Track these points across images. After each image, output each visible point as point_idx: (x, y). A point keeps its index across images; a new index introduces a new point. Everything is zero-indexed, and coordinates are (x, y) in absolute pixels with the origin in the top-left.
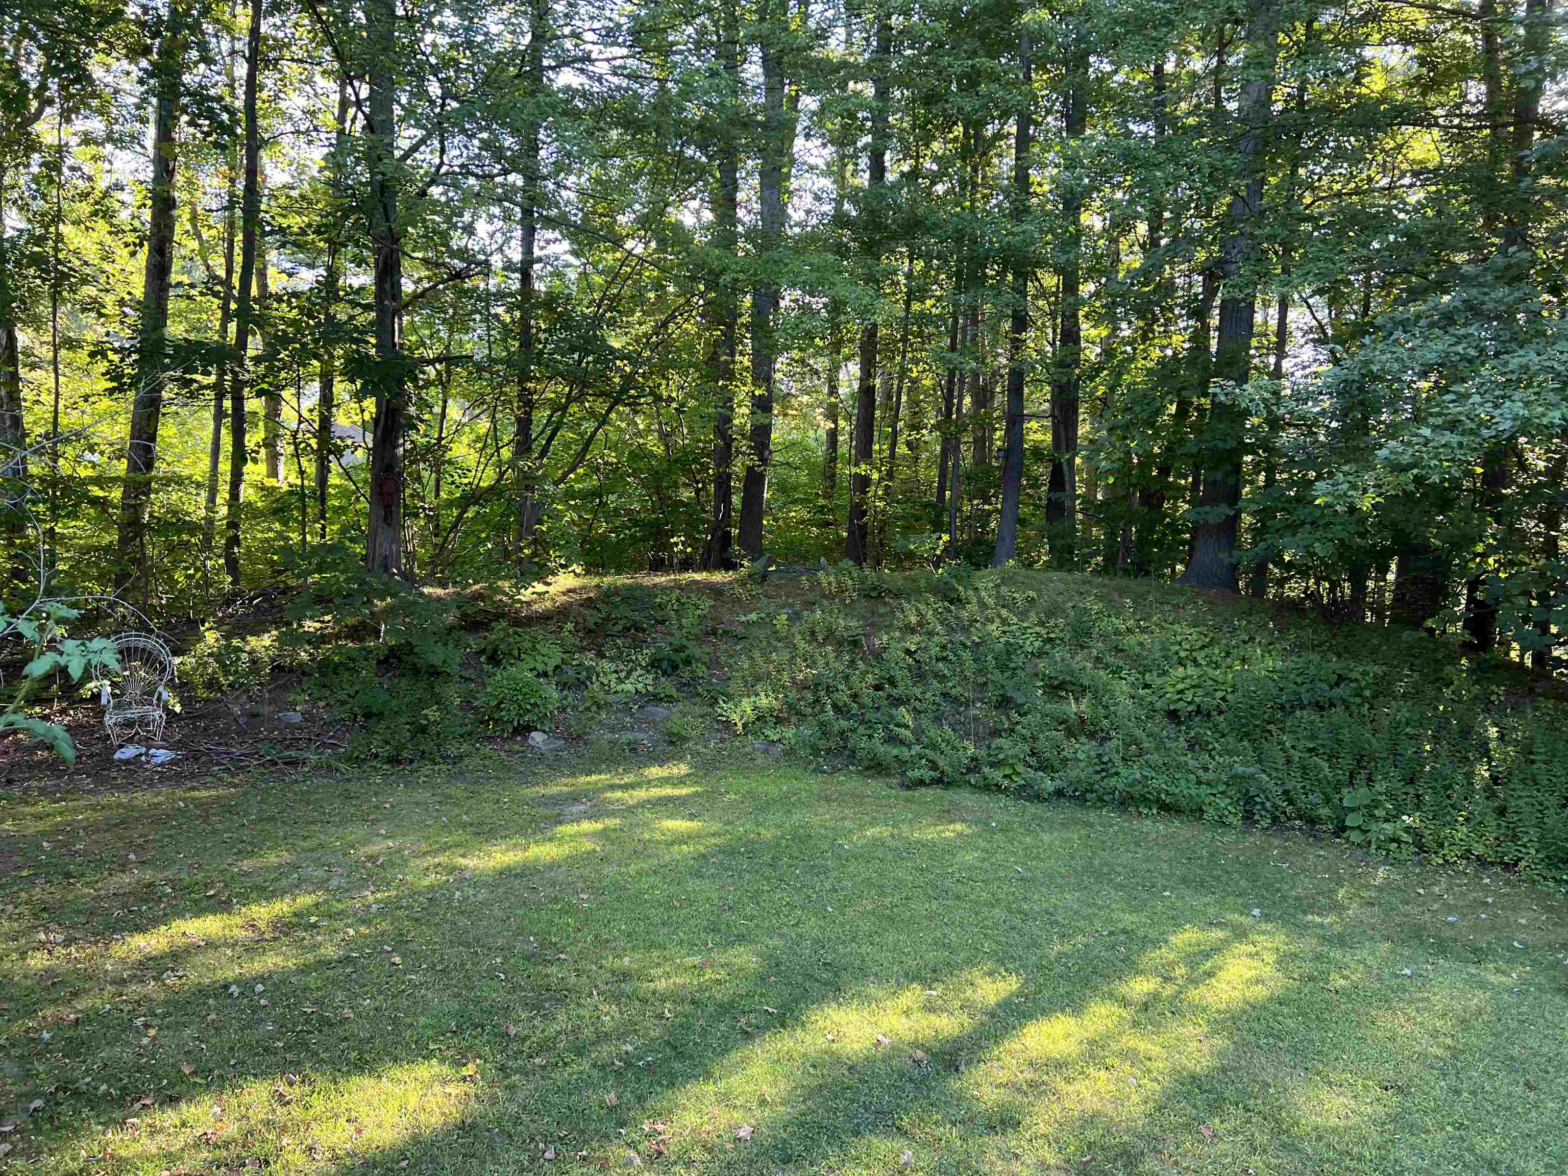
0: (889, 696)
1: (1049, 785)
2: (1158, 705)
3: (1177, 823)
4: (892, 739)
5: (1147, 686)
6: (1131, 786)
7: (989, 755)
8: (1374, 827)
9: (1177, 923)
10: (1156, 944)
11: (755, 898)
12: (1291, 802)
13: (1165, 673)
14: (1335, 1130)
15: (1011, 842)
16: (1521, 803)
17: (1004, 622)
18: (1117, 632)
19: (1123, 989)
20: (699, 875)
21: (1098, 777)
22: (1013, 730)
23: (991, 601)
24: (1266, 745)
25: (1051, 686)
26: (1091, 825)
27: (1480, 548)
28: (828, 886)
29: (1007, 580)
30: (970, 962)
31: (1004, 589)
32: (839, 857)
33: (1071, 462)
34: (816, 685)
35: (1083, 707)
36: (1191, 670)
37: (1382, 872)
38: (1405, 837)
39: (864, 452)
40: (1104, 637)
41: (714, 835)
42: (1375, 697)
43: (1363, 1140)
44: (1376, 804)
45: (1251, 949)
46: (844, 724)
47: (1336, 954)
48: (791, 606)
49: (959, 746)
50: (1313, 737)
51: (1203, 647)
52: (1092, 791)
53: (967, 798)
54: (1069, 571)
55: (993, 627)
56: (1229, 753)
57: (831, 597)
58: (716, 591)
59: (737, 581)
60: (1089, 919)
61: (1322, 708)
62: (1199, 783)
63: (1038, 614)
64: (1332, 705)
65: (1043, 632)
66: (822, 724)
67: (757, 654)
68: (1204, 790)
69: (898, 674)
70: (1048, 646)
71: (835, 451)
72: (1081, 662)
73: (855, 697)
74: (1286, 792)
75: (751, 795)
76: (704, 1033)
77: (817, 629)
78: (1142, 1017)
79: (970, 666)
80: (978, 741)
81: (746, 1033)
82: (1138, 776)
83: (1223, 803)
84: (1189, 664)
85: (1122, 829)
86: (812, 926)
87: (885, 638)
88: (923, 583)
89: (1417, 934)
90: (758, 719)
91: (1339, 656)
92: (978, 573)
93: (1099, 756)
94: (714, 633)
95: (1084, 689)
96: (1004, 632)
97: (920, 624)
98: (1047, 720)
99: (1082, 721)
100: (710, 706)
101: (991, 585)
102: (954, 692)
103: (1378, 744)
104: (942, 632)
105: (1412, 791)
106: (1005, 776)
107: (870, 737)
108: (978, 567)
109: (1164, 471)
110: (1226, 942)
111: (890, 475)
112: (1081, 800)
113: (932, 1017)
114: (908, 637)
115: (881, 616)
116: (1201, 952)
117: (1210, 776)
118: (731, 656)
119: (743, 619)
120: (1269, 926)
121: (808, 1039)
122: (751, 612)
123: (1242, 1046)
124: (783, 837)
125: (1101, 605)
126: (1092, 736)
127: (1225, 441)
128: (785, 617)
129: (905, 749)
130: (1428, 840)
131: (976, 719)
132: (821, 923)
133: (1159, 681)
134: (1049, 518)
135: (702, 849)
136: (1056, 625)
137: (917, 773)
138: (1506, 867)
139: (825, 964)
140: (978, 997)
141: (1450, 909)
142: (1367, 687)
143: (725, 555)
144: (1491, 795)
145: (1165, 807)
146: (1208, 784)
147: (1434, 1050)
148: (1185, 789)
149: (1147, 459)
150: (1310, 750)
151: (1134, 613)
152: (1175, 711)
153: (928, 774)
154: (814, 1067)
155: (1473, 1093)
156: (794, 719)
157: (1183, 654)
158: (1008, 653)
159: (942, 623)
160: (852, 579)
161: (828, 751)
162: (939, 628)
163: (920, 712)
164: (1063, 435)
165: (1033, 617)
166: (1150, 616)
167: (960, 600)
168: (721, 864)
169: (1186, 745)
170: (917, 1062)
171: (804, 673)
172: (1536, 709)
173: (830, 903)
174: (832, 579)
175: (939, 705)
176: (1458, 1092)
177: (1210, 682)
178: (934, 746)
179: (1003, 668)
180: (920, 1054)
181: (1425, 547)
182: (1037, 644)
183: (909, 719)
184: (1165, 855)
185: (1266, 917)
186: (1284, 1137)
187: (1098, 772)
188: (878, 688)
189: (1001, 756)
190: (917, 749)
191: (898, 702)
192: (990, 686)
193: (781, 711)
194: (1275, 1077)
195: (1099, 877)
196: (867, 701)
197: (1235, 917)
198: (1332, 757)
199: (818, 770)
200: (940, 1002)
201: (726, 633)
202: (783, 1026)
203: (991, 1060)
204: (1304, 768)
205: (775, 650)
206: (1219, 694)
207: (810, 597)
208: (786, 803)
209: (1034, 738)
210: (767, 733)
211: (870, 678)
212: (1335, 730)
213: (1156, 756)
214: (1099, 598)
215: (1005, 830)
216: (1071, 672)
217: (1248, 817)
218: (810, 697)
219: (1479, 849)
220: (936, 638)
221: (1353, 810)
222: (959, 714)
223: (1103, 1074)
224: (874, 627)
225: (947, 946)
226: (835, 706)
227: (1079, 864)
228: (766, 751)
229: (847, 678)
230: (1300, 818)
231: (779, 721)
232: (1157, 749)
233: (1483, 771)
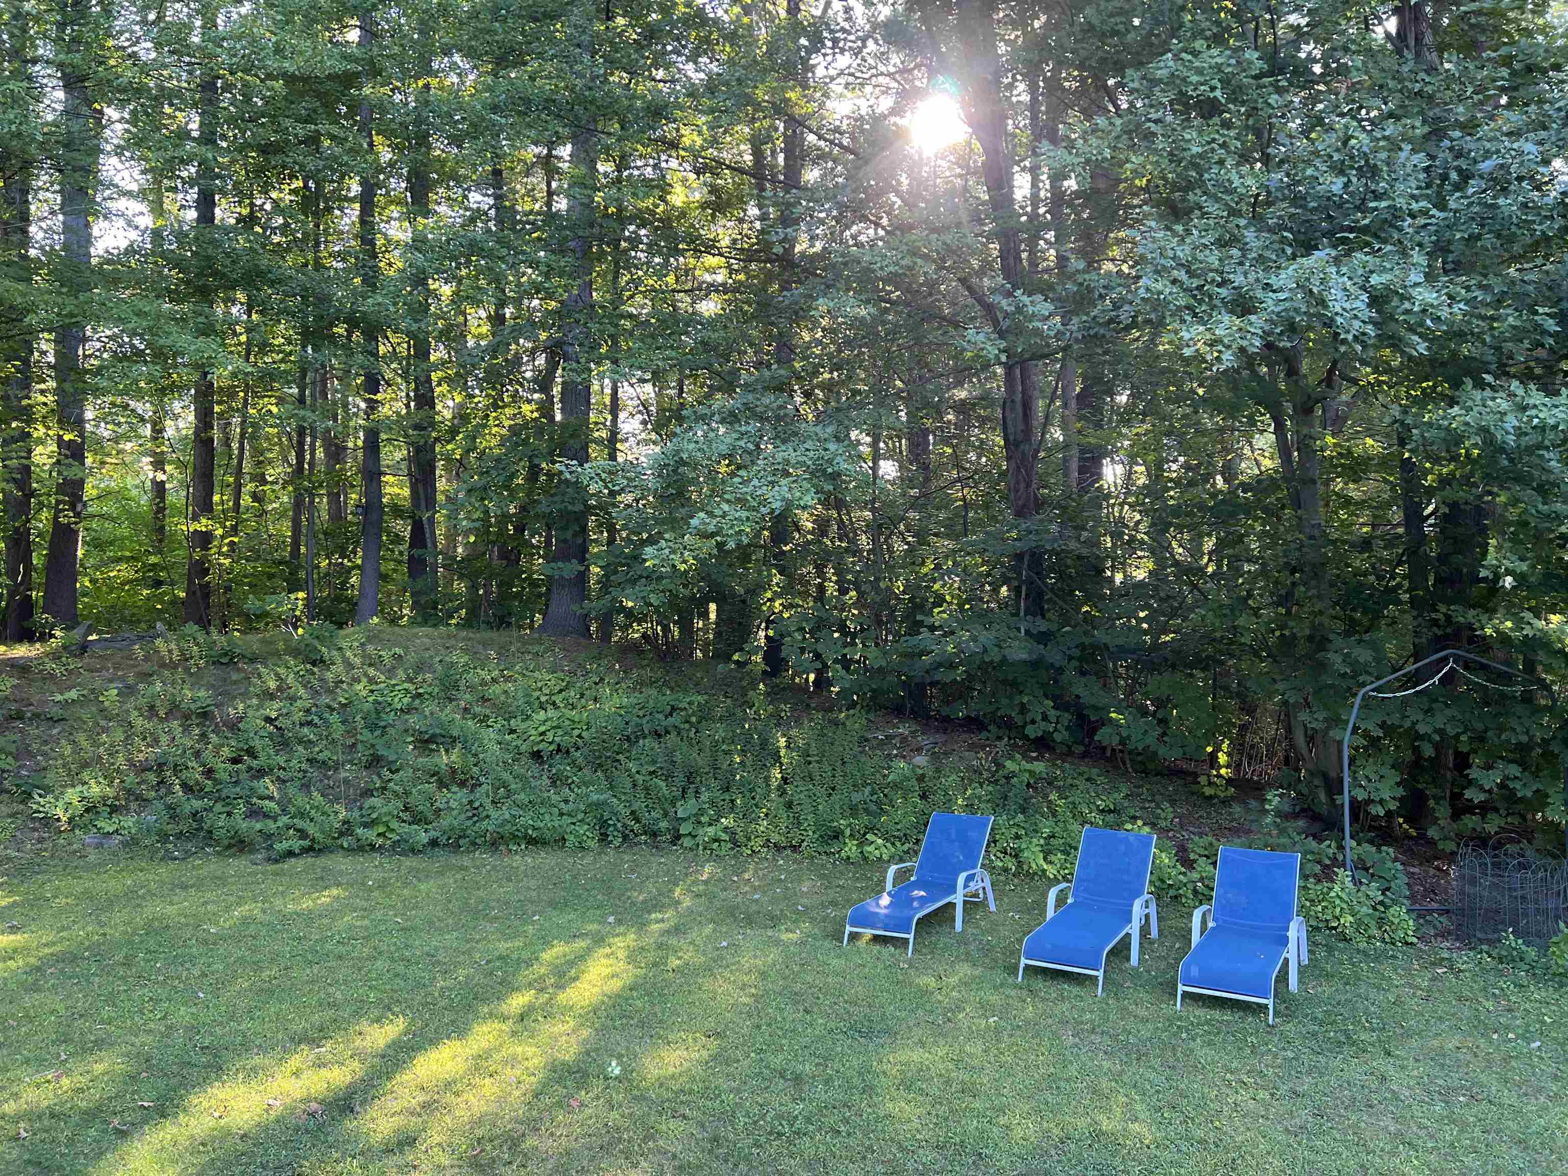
0: (250, 769)
1: (423, 837)
2: (523, 748)
3: (543, 854)
4: (254, 813)
5: (512, 732)
6: (502, 825)
7: (362, 816)
8: (701, 832)
9: (547, 943)
10: (529, 965)
11: (111, 1000)
12: (638, 821)
13: (528, 717)
14: (673, 1077)
15: (389, 896)
16: (802, 796)
17: (371, 681)
18: (483, 683)
19: (504, 1008)
20: (35, 988)
21: (470, 822)
22: (385, 789)
23: (357, 661)
24: (616, 773)
25: (421, 741)
26: (466, 869)
27: (769, 595)
28: (196, 972)
29: (373, 637)
30: (357, 1014)
31: (370, 648)
32: (206, 942)
33: (431, 520)
34: (160, 765)
35: (453, 758)
36: (551, 713)
37: (708, 869)
38: (724, 837)
39: (205, 506)
40: (471, 688)
41: (46, 945)
42: (699, 722)
43: (693, 1079)
44: (701, 812)
45: (608, 950)
46: (197, 804)
47: (673, 941)
48: (122, 679)
49: (329, 811)
50: (654, 762)
51: (561, 691)
52: (465, 837)
53: (341, 863)
54: (435, 626)
55: (359, 687)
56: (586, 784)
57: (173, 666)
58: (20, 668)
59: (47, 655)
60: (468, 952)
61: (660, 736)
62: (561, 814)
63: (406, 670)
64: (667, 732)
65: (411, 687)
66: (169, 807)
67: (81, 738)
68: (567, 820)
69: (257, 743)
70: (417, 701)
71: (163, 499)
72: (450, 714)
73: (209, 773)
74: (633, 813)
75: (88, 896)
76: (71, 1142)
77: (158, 703)
78: (519, 1027)
79: (338, 731)
80: (349, 805)
81: (122, 1132)
82: (507, 816)
83: (582, 829)
84: (549, 707)
85: (494, 868)
86: (183, 1014)
87: (241, 706)
88: (281, 646)
89: (732, 912)
90: (87, 810)
91: (672, 689)
92: (342, 633)
93: (471, 802)
94: (20, 717)
95: (454, 740)
96: (372, 691)
97: (279, 689)
98: (419, 774)
99: (454, 771)
100: (22, 802)
101: (356, 644)
102: (321, 757)
103: (701, 761)
104: (305, 696)
105: (727, 797)
106: (379, 835)
107: (229, 814)
108: (341, 625)
109: (520, 529)
110: (589, 950)
111: (234, 530)
112: (456, 847)
113: (324, 1072)
114: (268, 703)
115: (235, 682)
116: (567, 962)
117: (571, 806)
118: (46, 742)
119: (59, 697)
120: (622, 929)
121: (193, 1122)
122: (69, 688)
123: (602, 1031)
124: (134, 933)
125: (466, 658)
126: (462, 784)
127: (573, 504)
128: (116, 692)
129: (270, 823)
130: (740, 836)
131: (346, 781)
132: (194, 1010)
133: (523, 726)
134: (412, 574)
135: (32, 960)
136: (424, 681)
137: (284, 845)
138: (794, 848)
139: (202, 1048)
140: (367, 1043)
141: (755, 889)
142: (693, 714)
143: (26, 624)
144: (783, 793)
145: (532, 842)
146: (569, 815)
147: (745, 1000)
148: (550, 822)
149: (505, 518)
150: (651, 773)
151: (498, 664)
152: (539, 752)
153: (297, 844)
154: (203, 1144)
155: (769, 1025)
156: (133, 806)
157: (543, 699)
158: (378, 712)
159: (305, 686)
160: (197, 644)
161: (179, 835)
162: (302, 692)
163: (284, 782)
164: (421, 491)
165: (401, 674)
166: (513, 666)
167: (322, 661)
168: (62, 971)
169: (548, 782)
170: (312, 1115)
171: (144, 753)
172: (811, 720)
173: (201, 989)
174: (173, 646)
175: (305, 772)
176: (759, 1027)
177: (567, 723)
178: (302, 815)
179: (372, 727)
180: (314, 1106)
181: (734, 595)
182: (405, 700)
183: (273, 790)
184: (533, 884)
185: (619, 922)
186: (635, 1092)
187: (469, 818)
188: (235, 761)
189: (374, 816)
190: (284, 820)
191: (261, 773)
192: (360, 747)
193: (116, 798)
194: (628, 1048)
195: (476, 913)
196: (225, 776)
197: (594, 927)
198: (668, 777)
199: (168, 857)
200: (330, 1056)
201: (36, 716)
202: (164, 1116)
203: (384, 1095)
204: (647, 789)
205: (105, 730)
206: (576, 732)
207: (146, 667)
208: (131, 897)
209: (407, 793)
210: (99, 824)
211: (226, 752)
212: (670, 754)
213: (522, 796)
214: (465, 651)
215: (382, 886)
216: (441, 725)
217: (604, 838)
218: (152, 778)
219: (775, 838)
220: (299, 703)
221: (684, 820)
222: (329, 778)
223: (488, 1081)
224: (225, 694)
225: (333, 1005)
226: (185, 786)
227: (455, 906)
228: (99, 846)
229: (197, 754)
230: (645, 833)
231: (114, 810)
232: (523, 789)
233: (776, 774)
